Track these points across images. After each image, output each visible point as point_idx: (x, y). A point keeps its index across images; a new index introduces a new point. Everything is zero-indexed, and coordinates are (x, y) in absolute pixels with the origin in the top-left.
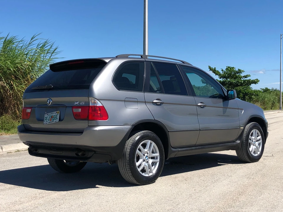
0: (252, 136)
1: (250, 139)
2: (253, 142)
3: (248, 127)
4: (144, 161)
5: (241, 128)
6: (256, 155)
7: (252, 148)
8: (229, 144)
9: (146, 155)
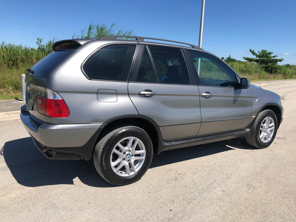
0: (264, 123)
1: (262, 127)
2: (265, 129)
3: (261, 115)
4: (124, 159)
5: (253, 117)
6: (266, 141)
7: (262, 135)
8: (237, 133)
9: (127, 153)
